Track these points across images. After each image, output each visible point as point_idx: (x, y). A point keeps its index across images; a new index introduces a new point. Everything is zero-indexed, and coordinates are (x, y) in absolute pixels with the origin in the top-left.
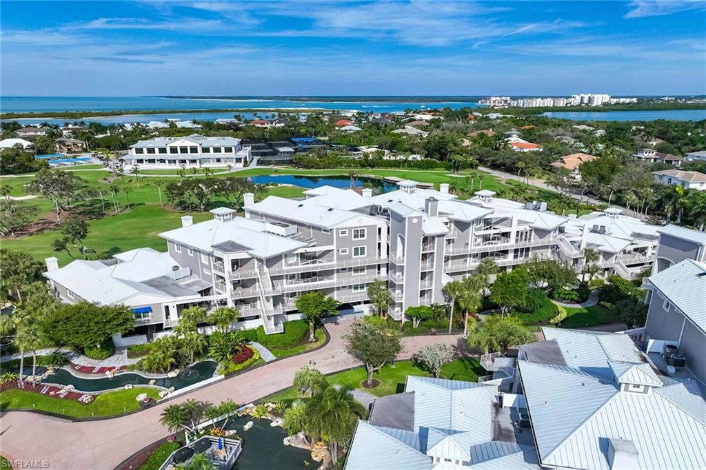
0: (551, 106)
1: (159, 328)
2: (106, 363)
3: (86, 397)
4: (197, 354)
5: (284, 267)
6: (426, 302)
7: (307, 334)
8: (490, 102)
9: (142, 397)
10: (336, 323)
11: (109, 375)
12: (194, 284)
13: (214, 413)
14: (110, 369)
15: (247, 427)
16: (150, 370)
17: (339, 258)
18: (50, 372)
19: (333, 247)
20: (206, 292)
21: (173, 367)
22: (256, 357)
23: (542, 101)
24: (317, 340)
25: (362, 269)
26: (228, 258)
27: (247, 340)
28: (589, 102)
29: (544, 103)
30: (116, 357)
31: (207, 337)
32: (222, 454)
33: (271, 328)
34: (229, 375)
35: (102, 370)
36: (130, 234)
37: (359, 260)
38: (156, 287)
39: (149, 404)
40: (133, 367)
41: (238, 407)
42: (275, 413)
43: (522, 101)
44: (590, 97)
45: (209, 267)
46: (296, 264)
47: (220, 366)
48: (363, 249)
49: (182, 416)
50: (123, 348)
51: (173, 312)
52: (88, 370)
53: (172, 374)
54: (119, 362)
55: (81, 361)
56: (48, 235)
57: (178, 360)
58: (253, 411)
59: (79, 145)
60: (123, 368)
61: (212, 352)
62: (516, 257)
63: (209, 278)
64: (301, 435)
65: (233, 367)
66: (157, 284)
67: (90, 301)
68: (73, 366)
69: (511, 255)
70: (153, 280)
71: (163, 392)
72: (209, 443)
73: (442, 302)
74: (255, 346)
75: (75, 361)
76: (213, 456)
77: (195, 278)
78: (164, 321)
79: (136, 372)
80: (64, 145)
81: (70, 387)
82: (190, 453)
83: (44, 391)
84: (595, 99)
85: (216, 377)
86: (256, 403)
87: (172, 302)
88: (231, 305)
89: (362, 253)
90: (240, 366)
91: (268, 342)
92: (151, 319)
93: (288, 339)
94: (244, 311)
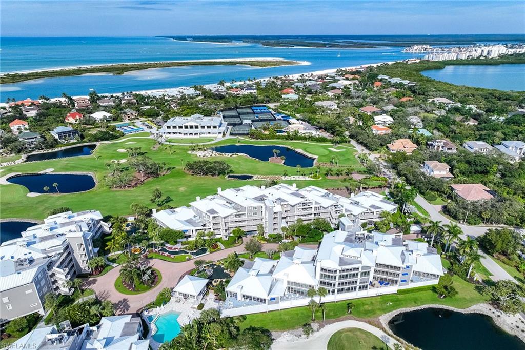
0: (455, 59)
1: (190, 236)
2: (176, 246)
3: (172, 256)
4: (202, 246)
5: (229, 219)
6: (276, 232)
7: (235, 241)
8: (412, 50)
9: (187, 257)
10: (246, 237)
11: (177, 250)
12: (201, 222)
13: (207, 263)
14: (177, 249)
15: (215, 267)
16: (189, 250)
17: (248, 216)
18: (160, 248)
19: (246, 212)
20: (204, 225)
21: (195, 249)
22: (219, 247)
23: (447, 55)
24: (239, 243)
25: (256, 220)
26: (211, 216)
27: (217, 242)
28: (488, 54)
29: (449, 57)
30: (177, 245)
31: (204, 240)
32: (208, 273)
33: (224, 239)
34: (211, 253)
35: (175, 249)
36: (172, 189)
37: (255, 217)
38: (189, 223)
39: (189, 260)
40: (183, 248)
41: (212, 262)
42: (223, 264)
43: (432, 55)
44: (489, 50)
45: (205, 217)
46: (233, 218)
47: (208, 250)
48: (256, 213)
49: (199, 263)
50: (179, 242)
51: (194, 232)
52: (171, 249)
53: (195, 251)
54: (179, 247)
55: (168, 245)
56: (140, 187)
57: (197, 247)
58: (217, 263)
59: (134, 114)
60: (181, 248)
61: (206, 245)
62: (315, 216)
63: (205, 221)
64: (228, 270)
65: (212, 250)
66: (189, 222)
67: (171, 228)
68: (166, 247)
69: (313, 215)
70: (187, 220)
71: (193, 257)
72: (205, 270)
73: (281, 232)
74: (219, 244)
75: (166, 245)
76: (206, 273)
77: (201, 220)
78: (191, 234)
79: (184, 250)
80: (126, 115)
81: (167, 253)
82: (201, 272)
83: (161, 254)
84: (493, 53)
85: (207, 253)
86: (218, 261)
87: (194, 229)
88: (212, 230)
89: (256, 214)
90: (214, 250)
91: (223, 243)
92: (187, 234)
93: (229, 242)
94: (216, 232)
